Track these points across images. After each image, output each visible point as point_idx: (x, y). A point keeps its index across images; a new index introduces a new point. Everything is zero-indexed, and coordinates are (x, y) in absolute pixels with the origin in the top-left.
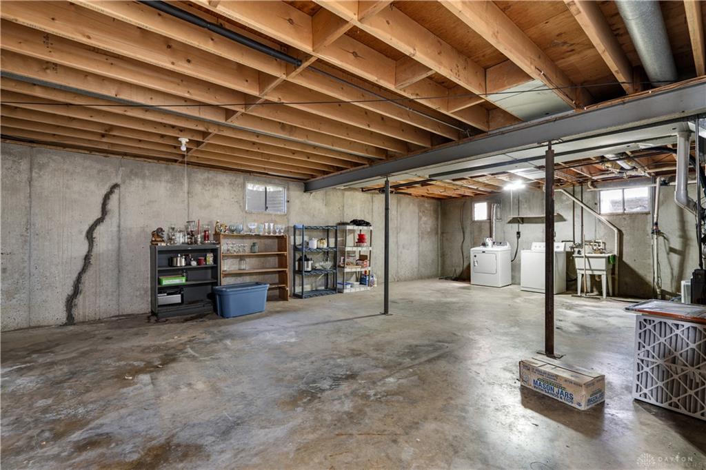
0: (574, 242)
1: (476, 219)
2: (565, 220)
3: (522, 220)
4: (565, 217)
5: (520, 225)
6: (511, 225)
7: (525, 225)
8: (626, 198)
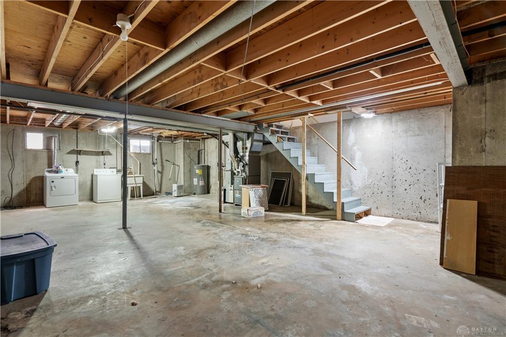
0: (117, 168)
1: (29, 147)
2: (111, 154)
3: (79, 152)
4: (111, 152)
5: (79, 156)
6: (69, 155)
7: (82, 156)
8: (141, 145)
